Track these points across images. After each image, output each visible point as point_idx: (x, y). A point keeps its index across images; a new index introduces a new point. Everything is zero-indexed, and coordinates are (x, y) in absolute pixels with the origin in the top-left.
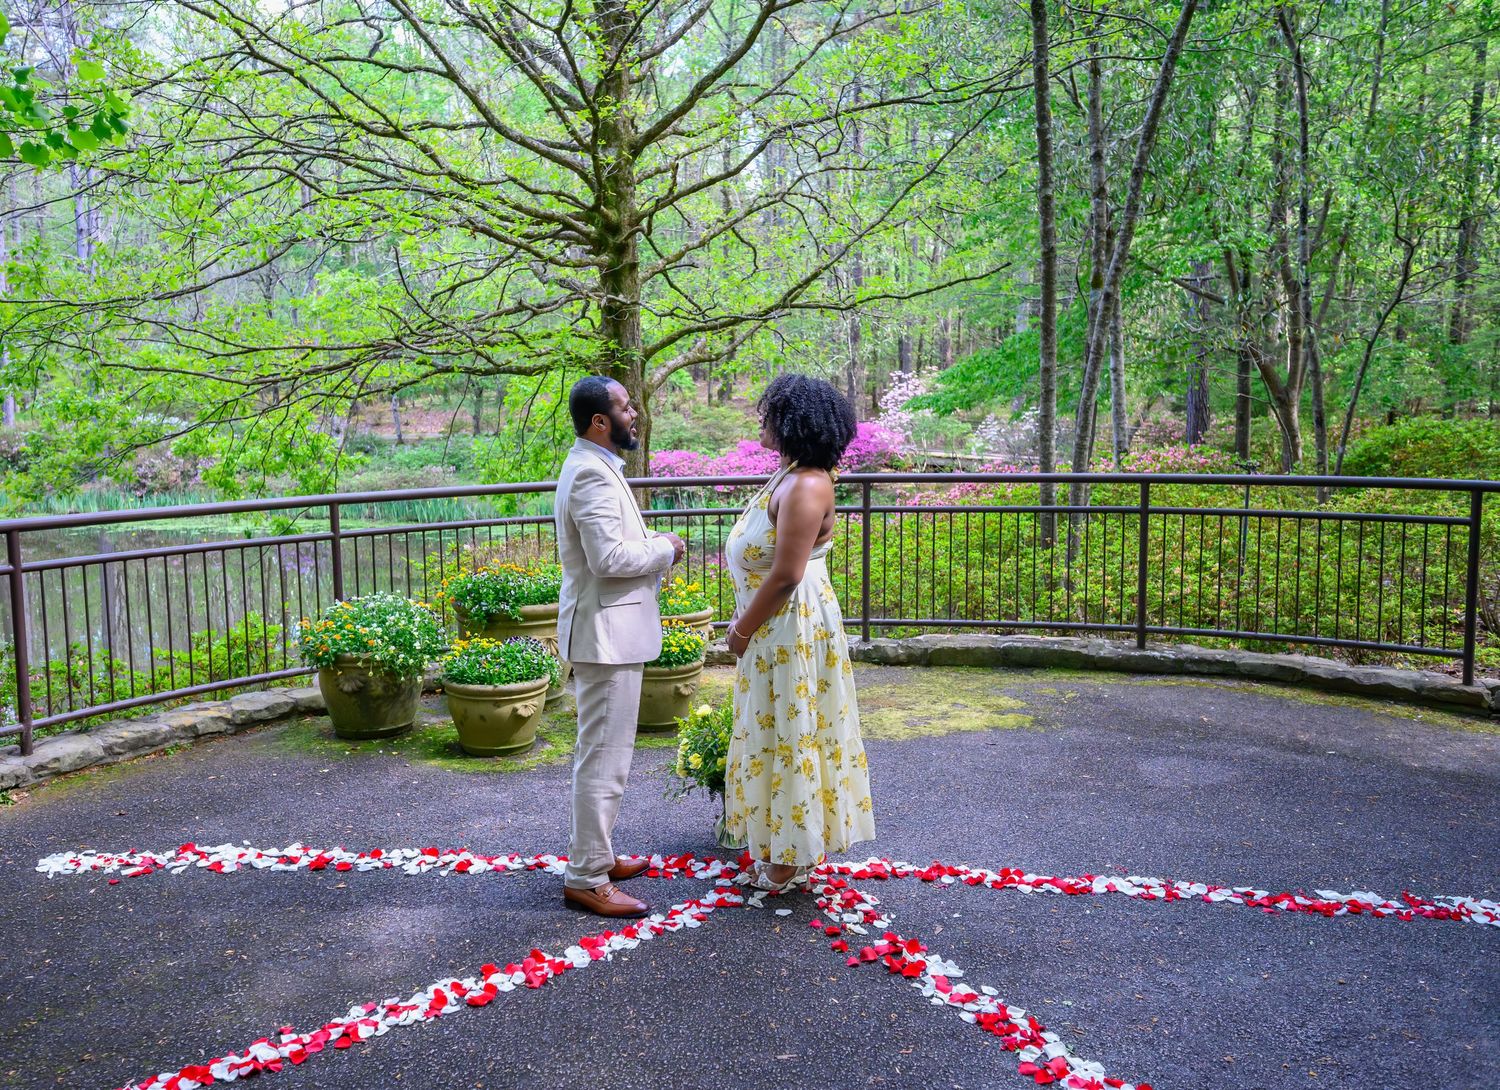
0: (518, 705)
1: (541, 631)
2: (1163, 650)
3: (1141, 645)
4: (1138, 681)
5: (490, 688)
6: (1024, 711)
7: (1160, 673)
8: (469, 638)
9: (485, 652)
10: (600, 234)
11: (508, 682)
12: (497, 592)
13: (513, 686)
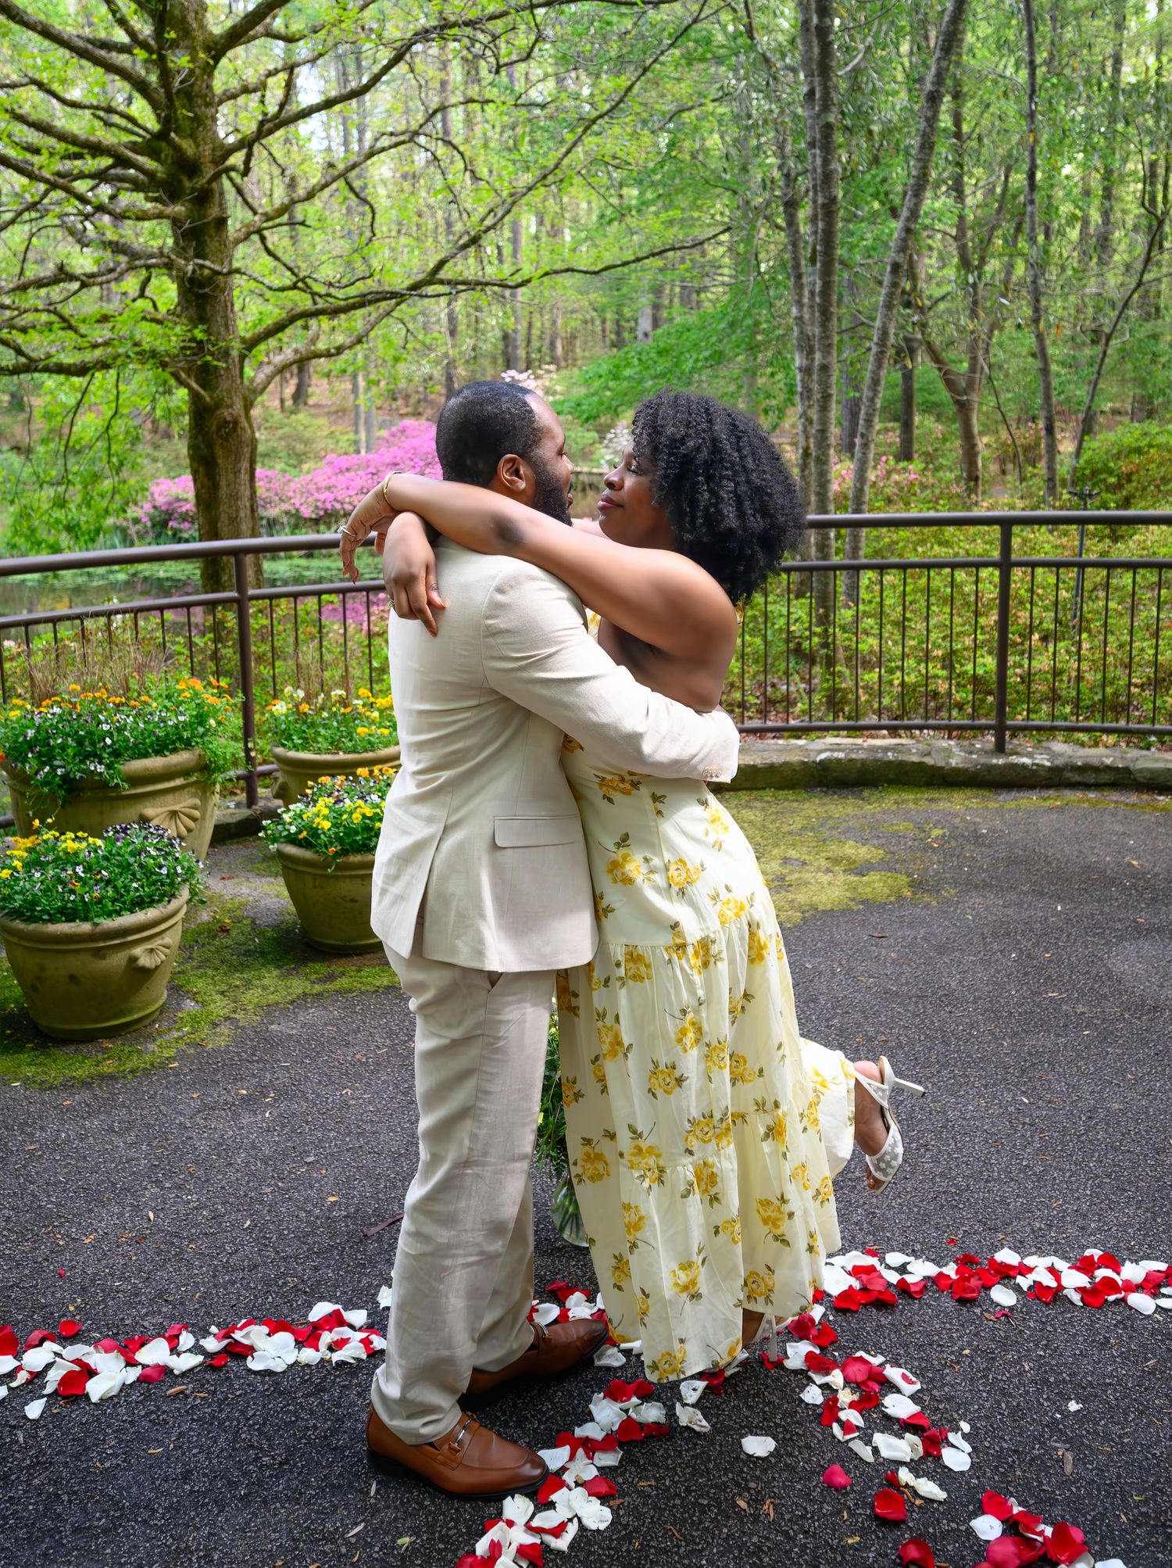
0: (138, 951)
1: (159, 800)
2: (1030, 755)
3: (1000, 748)
4: (1009, 802)
5: (86, 927)
6: (885, 866)
7: (1031, 787)
8: (38, 832)
9: (72, 859)
10: (171, 175)
11: (119, 913)
12: (80, 743)
13: (128, 919)
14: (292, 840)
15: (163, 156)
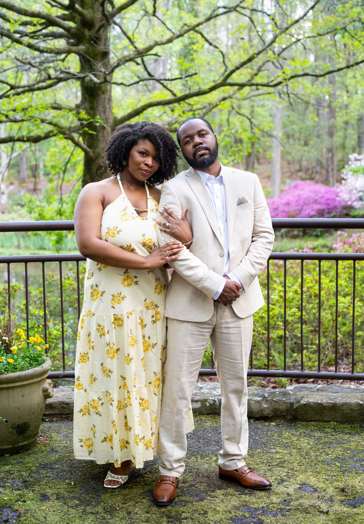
15: (76, 20)
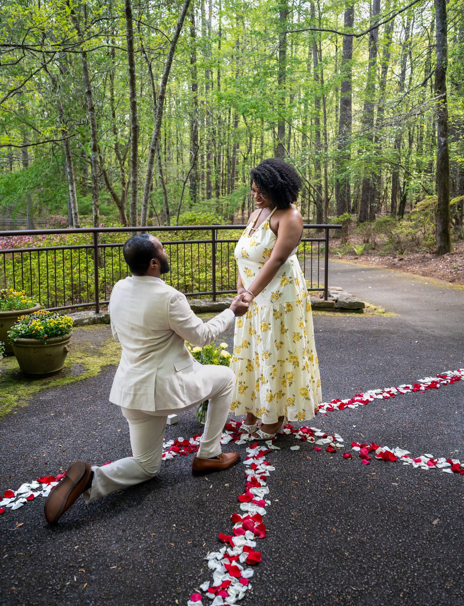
3: (214, 300)
14: (22, 336)
